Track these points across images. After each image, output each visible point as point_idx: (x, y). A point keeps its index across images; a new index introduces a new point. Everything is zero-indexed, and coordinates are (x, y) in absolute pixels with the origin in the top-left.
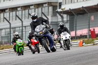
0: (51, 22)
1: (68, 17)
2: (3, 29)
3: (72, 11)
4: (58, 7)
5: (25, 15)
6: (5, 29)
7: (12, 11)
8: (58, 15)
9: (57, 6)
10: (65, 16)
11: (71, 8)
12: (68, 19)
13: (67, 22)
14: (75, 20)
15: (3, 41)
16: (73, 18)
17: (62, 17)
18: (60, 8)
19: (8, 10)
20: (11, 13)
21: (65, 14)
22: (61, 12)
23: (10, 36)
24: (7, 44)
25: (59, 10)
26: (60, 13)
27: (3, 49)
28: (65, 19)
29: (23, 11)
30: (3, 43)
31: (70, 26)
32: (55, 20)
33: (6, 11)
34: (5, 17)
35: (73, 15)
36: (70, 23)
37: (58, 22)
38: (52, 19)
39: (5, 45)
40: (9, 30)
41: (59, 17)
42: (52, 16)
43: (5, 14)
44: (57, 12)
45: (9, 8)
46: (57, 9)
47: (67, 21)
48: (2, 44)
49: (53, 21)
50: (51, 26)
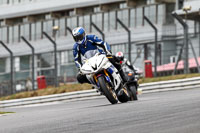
0: (163, 37)
1: (198, 25)
2: (64, 51)
4: (177, 6)
5: (109, 22)
8: (176, 21)
9: (174, 4)
10: (191, 23)
12: (198, 30)
13: (195, 37)
15: (65, 75)
17: (185, 26)
18: (180, 8)
19: (74, 12)
20: (81, 18)
21: (191, 19)
22: (183, 16)
24: (72, 81)
25: (179, 12)
26: (180, 18)
27: (64, 92)
28: (191, 31)
29: (106, 15)
30: (65, 79)
32: (170, 31)
33: (71, 13)
34: (68, 25)
37: (176, 36)
38: (164, 31)
39: (69, 84)
41: (179, 26)
42: (164, 25)
43: (69, 20)
44: (175, 15)
45: (78, 9)
46: (173, 10)
47: (196, 33)
48: (62, 81)
49: (167, 33)
50: (162, 44)
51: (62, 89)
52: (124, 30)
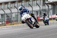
0: (42, 9)
1: (52, 6)
2: (14, 13)
3: (54, 3)
6: (15, 13)
7: (19, 3)
8: (46, 5)
10: (50, 6)
11: (54, 1)
12: (52, 8)
14: (56, 8)
15: (14, 20)
16: (55, 7)
17: (48, 6)
22: (48, 3)
23: (18, 17)
24: (16, 22)
27: (13, 25)
28: (50, 8)
29: (26, 3)
30: (14, 21)
31: (53, 11)
32: (44, 8)
33: (16, 2)
35: (55, 5)
36: (53, 10)
37: (46, 9)
39: (15, 22)
40: (17, 13)
43: (15, 4)
44: (46, 3)
45: (18, 1)
48: (13, 22)
50: (42, 11)
51: (13, 24)
52: (31, 7)
